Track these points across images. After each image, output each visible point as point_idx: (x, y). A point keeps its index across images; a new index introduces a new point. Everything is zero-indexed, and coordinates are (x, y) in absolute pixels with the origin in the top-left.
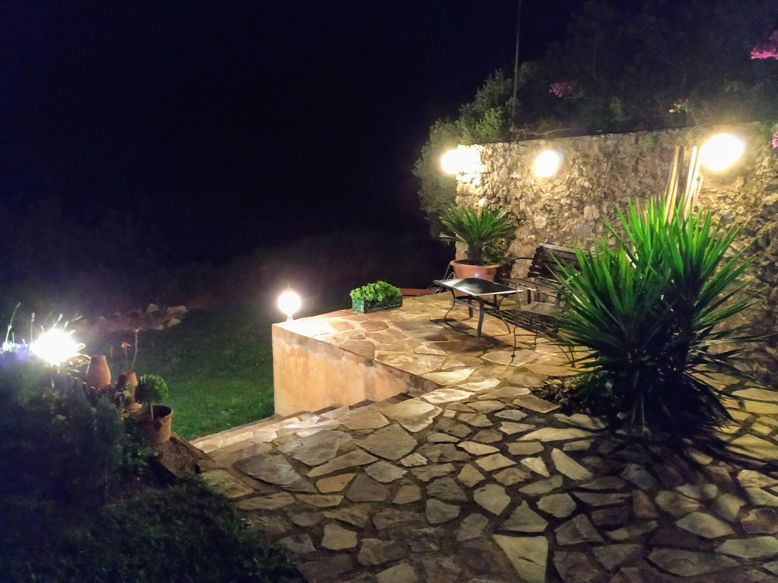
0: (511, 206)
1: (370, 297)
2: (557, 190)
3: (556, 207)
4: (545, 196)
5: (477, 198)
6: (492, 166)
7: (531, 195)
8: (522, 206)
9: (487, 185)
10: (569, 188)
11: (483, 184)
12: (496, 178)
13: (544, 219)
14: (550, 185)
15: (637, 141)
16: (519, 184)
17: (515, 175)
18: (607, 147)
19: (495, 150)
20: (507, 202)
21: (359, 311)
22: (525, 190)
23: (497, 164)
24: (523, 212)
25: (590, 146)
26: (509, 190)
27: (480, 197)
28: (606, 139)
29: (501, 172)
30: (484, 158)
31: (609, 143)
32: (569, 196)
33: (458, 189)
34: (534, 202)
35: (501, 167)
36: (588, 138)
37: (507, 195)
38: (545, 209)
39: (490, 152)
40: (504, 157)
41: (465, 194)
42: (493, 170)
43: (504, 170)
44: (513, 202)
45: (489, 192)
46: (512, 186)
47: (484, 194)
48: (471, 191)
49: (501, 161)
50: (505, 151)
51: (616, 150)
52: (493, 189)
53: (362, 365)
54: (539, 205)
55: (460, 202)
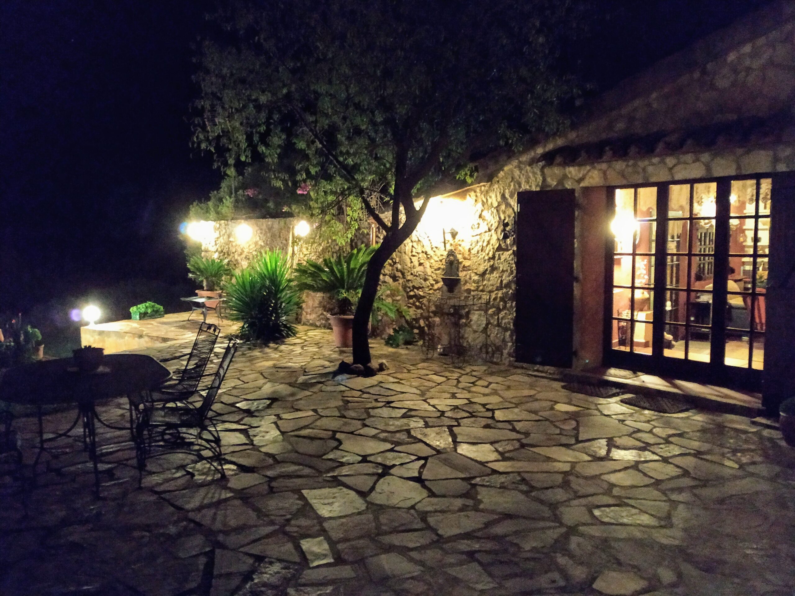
0: (231, 257)
1: (143, 310)
2: (251, 247)
3: (251, 257)
4: (246, 250)
5: (213, 253)
6: (220, 234)
7: (239, 251)
8: (236, 257)
9: (218, 245)
10: (256, 246)
11: (216, 245)
12: (222, 241)
13: (246, 263)
14: (248, 245)
15: (279, 223)
16: (234, 244)
17: (231, 239)
18: (269, 225)
19: (220, 225)
20: (229, 255)
21: (136, 319)
22: (237, 248)
23: (222, 233)
24: (236, 260)
25: (262, 224)
26: (229, 248)
27: (215, 252)
28: (268, 221)
29: (225, 237)
30: (216, 229)
31: (269, 223)
32: (256, 250)
33: (203, 248)
34: (241, 254)
35: (224, 235)
36: (261, 220)
37: (229, 250)
38: (247, 258)
39: (218, 225)
40: (225, 229)
41: (206, 251)
42: (220, 236)
43: (226, 237)
44: (232, 255)
45: (219, 249)
46: (230, 246)
47: (217, 251)
48: (210, 249)
49: (224, 231)
50: (226, 225)
51: (272, 227)
52: (221, 247)
53: (137, 339)
54: (244, 256)
55: (205, 256)
